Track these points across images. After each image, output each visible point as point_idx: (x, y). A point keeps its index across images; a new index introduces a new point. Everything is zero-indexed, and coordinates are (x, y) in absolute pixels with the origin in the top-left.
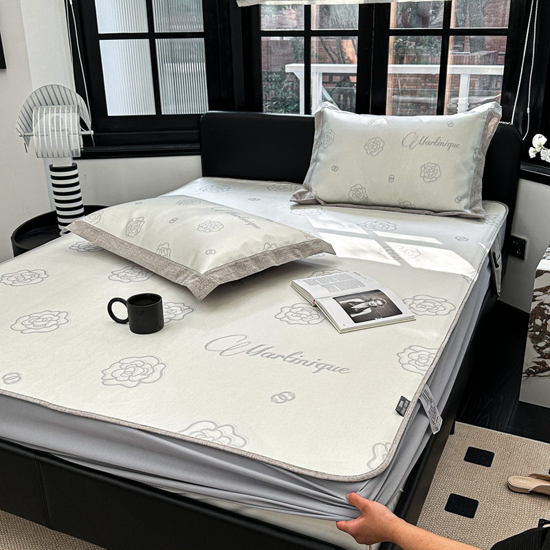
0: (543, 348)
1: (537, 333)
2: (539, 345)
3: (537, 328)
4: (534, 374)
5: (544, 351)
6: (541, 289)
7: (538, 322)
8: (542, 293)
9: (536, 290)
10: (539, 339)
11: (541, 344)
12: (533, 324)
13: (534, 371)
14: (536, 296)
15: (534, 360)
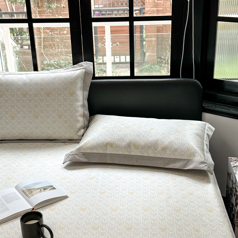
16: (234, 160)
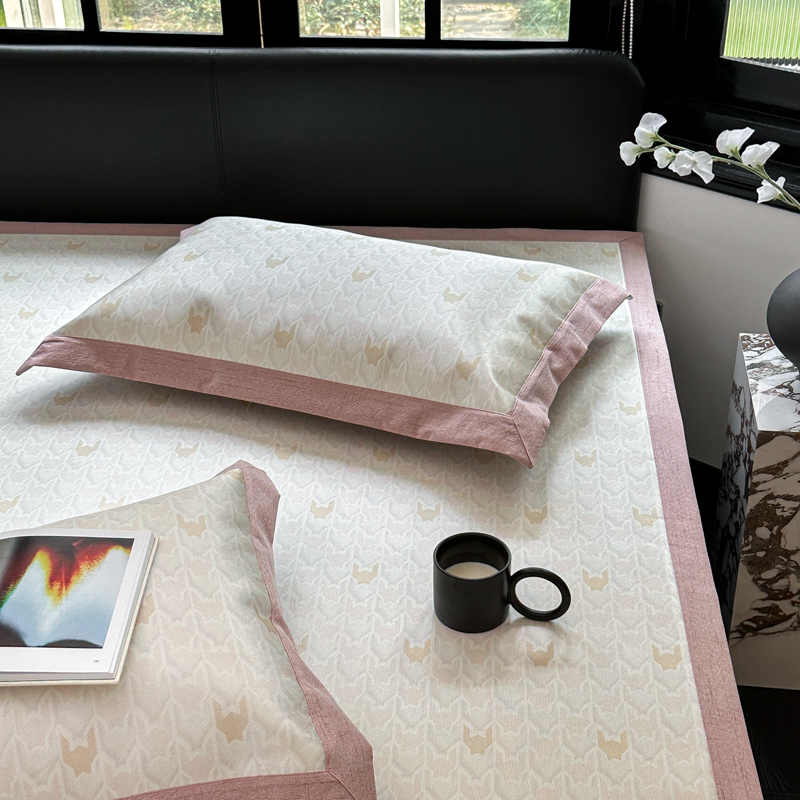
0: (774, 580)
1: (761, 554)
2: (764, 576)
3: (760, 544)
4: (755, 631)
5: (775, 586)
6: (768, 468)
7: (763, 532)
8: (771, 476)
9: (759, 472)
10: (766, 565)
11: (769, 574)
12: (751, 538)
13: (754, 625)
14: (757, 484)
15: (755, 606)
16: (756, 342)
